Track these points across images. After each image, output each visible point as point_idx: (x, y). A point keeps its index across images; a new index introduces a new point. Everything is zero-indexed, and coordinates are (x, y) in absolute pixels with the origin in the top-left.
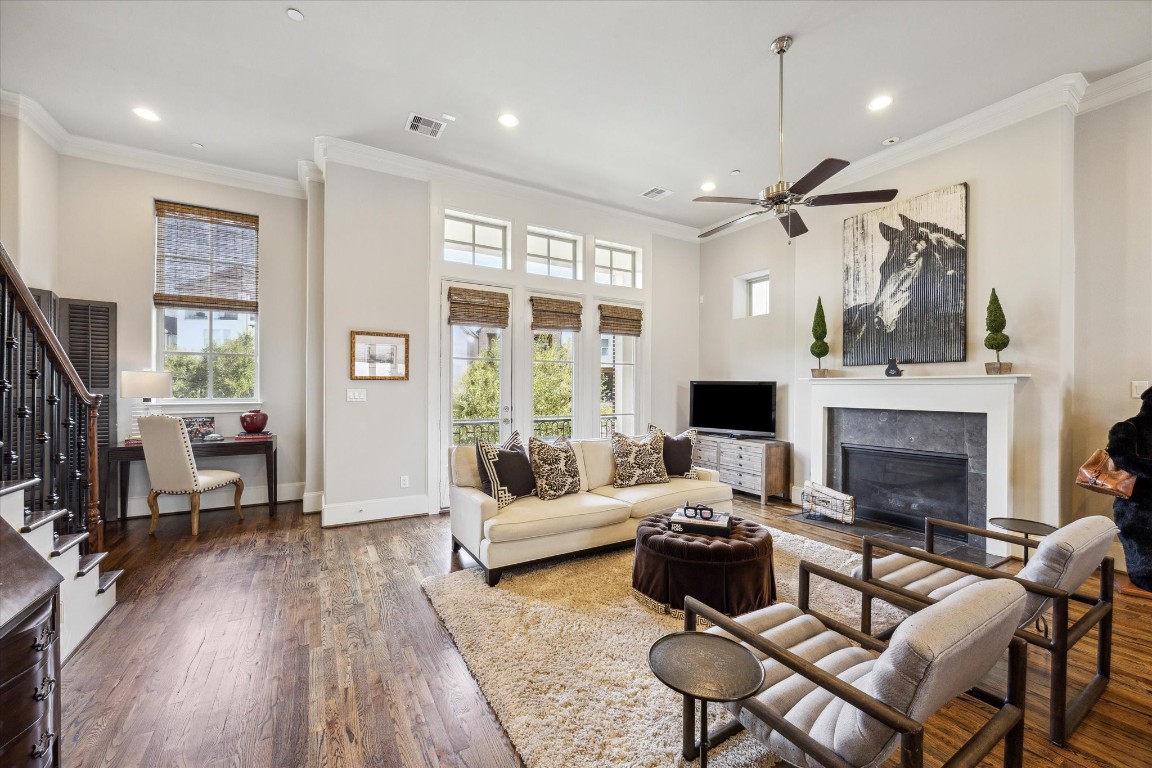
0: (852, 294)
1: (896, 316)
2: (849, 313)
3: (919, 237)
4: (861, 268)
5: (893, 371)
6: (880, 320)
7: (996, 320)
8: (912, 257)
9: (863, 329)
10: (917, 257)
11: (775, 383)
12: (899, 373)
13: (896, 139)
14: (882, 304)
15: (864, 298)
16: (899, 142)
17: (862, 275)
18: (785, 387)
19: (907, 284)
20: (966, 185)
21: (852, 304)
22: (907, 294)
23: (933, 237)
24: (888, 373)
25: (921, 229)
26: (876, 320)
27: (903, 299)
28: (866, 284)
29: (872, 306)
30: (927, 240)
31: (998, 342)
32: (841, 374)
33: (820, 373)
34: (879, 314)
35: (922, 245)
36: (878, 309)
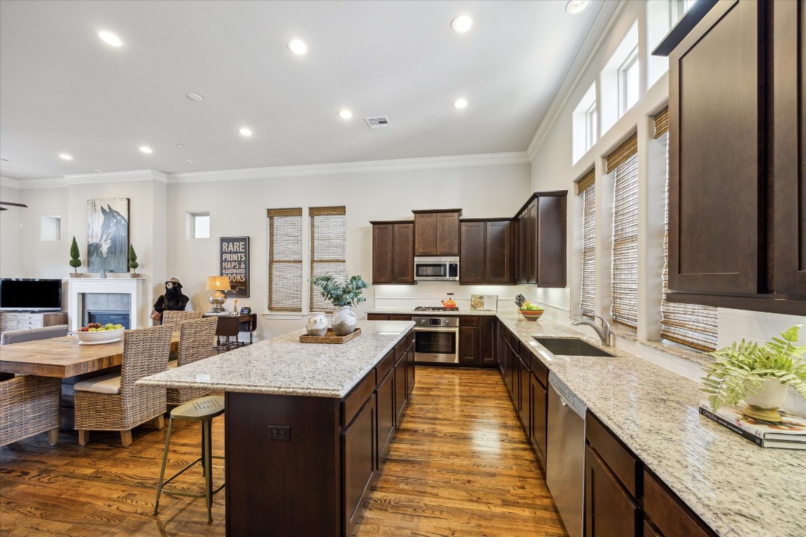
0: (91, 238)
1: (107, 251)
2: (90, 246)
3: (114, 216)
6: (101, 251)
10: (114, 225)
11: (61, 280)
12: (106, 277)
14: (102, 244)
15: (95, 241)
17: (95, 229)
18: (67, 283)
19: (110, 236)
20: (128, 200)
21: (91, 243)
22: (110, 241)
25: (114, 213)
27: (109, 243)
29: (98, 244)
30: (117, 219)
31: (132, 265)
32: (86, 276)
33: (77, 275)
34: (101, 248)
36: (100, 246)
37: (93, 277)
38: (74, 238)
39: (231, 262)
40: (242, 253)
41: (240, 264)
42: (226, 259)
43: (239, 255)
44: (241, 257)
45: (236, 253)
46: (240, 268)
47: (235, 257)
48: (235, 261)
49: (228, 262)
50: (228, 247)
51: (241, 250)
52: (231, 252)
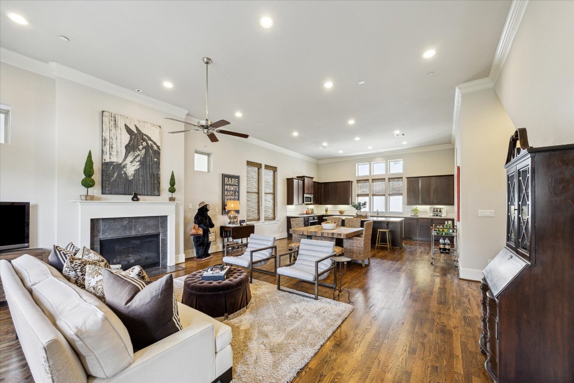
0: (108, 155)
1: (133, 173)
2: (105, 165)
3: (144, 140)
4: (114, 142)
5: (135, 198)
6: (125, 173)
7: (173, 182)
8: (141, 147)
9: (116, 175)
10: (143, 148)
11: (29, 203)
12: (138, 200)
13: (141, 91)
14: (126, 164)
15: (115, 159)
16: (141, 93)
17: (114, 146)
19: (138, 159)
20: (160, 127)
21: (108, 160)
22: (138, 163)
23: (149, 142)
24: (133, 199)
25: (144, 137)
26: (123, 172)
27: (136, 165)
28: (118, 152)
29: (120, 164)
30: (147, 143)
31: (172, 190)
32: (99, 199)
34: (125, 169)
35: (144, 144)
36: (125, 166)
37: (105, 199)
38: (90, 153)
39: (230, 191)
40: (236, 186)
41: (235, 193)
42: (227, 189)
43: (235, 187)
44: (236, 189)
45: (233, 185)
46: (235, 195)
47: (232, 188)
48: (233, 191)
49: (228, 191)
50: (228, 181)
51: (236, 184)
52: (230, 185)
